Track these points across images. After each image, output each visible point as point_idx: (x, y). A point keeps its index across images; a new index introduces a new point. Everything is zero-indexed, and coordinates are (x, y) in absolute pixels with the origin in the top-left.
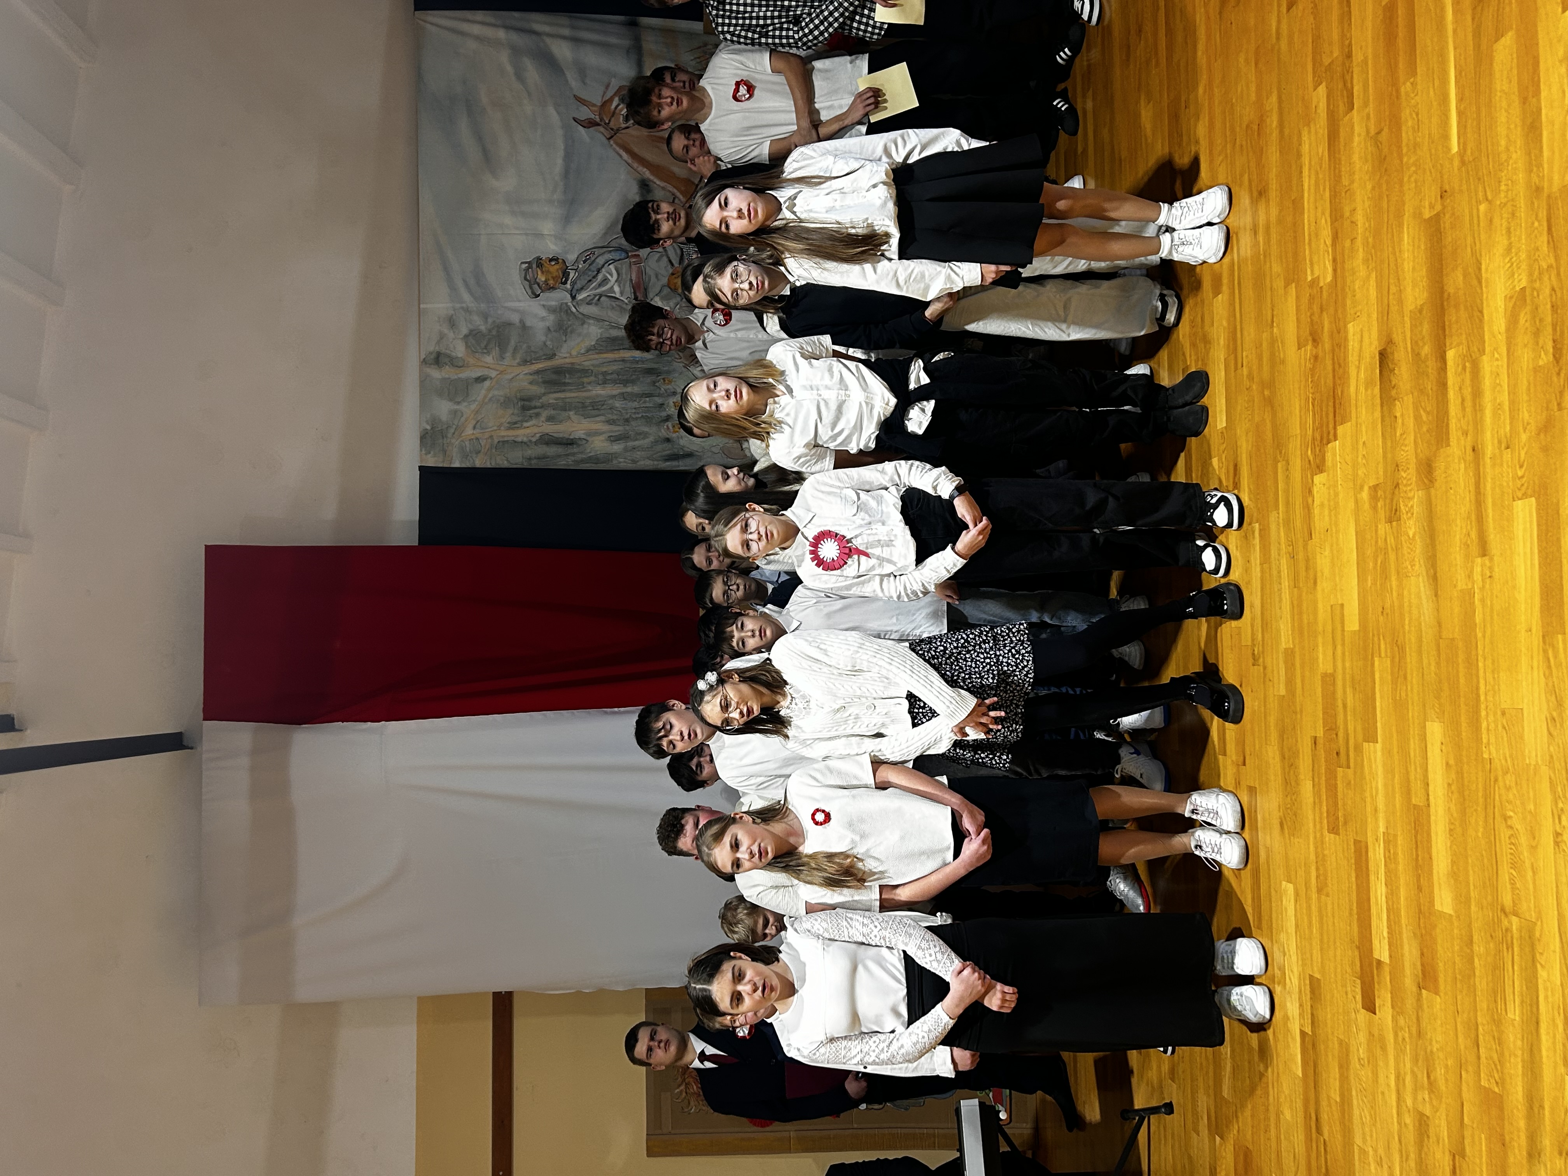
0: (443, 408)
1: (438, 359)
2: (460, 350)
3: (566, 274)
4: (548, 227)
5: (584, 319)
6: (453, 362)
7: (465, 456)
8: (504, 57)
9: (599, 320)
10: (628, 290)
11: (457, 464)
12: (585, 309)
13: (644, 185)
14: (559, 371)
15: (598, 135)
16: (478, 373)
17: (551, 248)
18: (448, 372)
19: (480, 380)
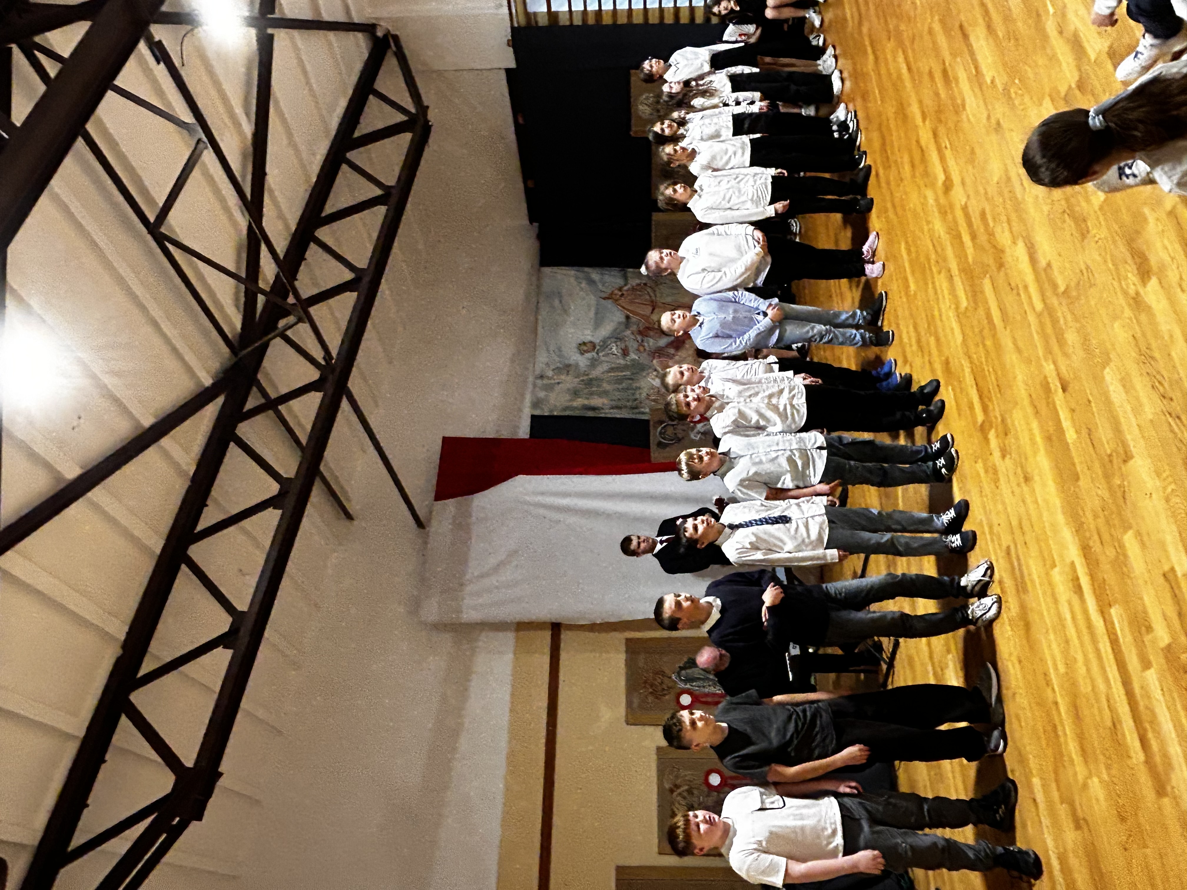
0: (542, 394)
1: (542, 377)
2: (550, 373)
3: (594, 347)
4: (588, 332)
5: (602, 362)
6: (549, 378)
7: (551, 411)
8: (572, 280)
9: (607, 362)
10: (620, 351)
11: (546, 414)
12: (603, 358)
13: (628, 317)
14: (591, 380)
15: (610, 301)
16: (557, 381)
17: (589, 338)
18: (545, 381)
19: (559, 383)
